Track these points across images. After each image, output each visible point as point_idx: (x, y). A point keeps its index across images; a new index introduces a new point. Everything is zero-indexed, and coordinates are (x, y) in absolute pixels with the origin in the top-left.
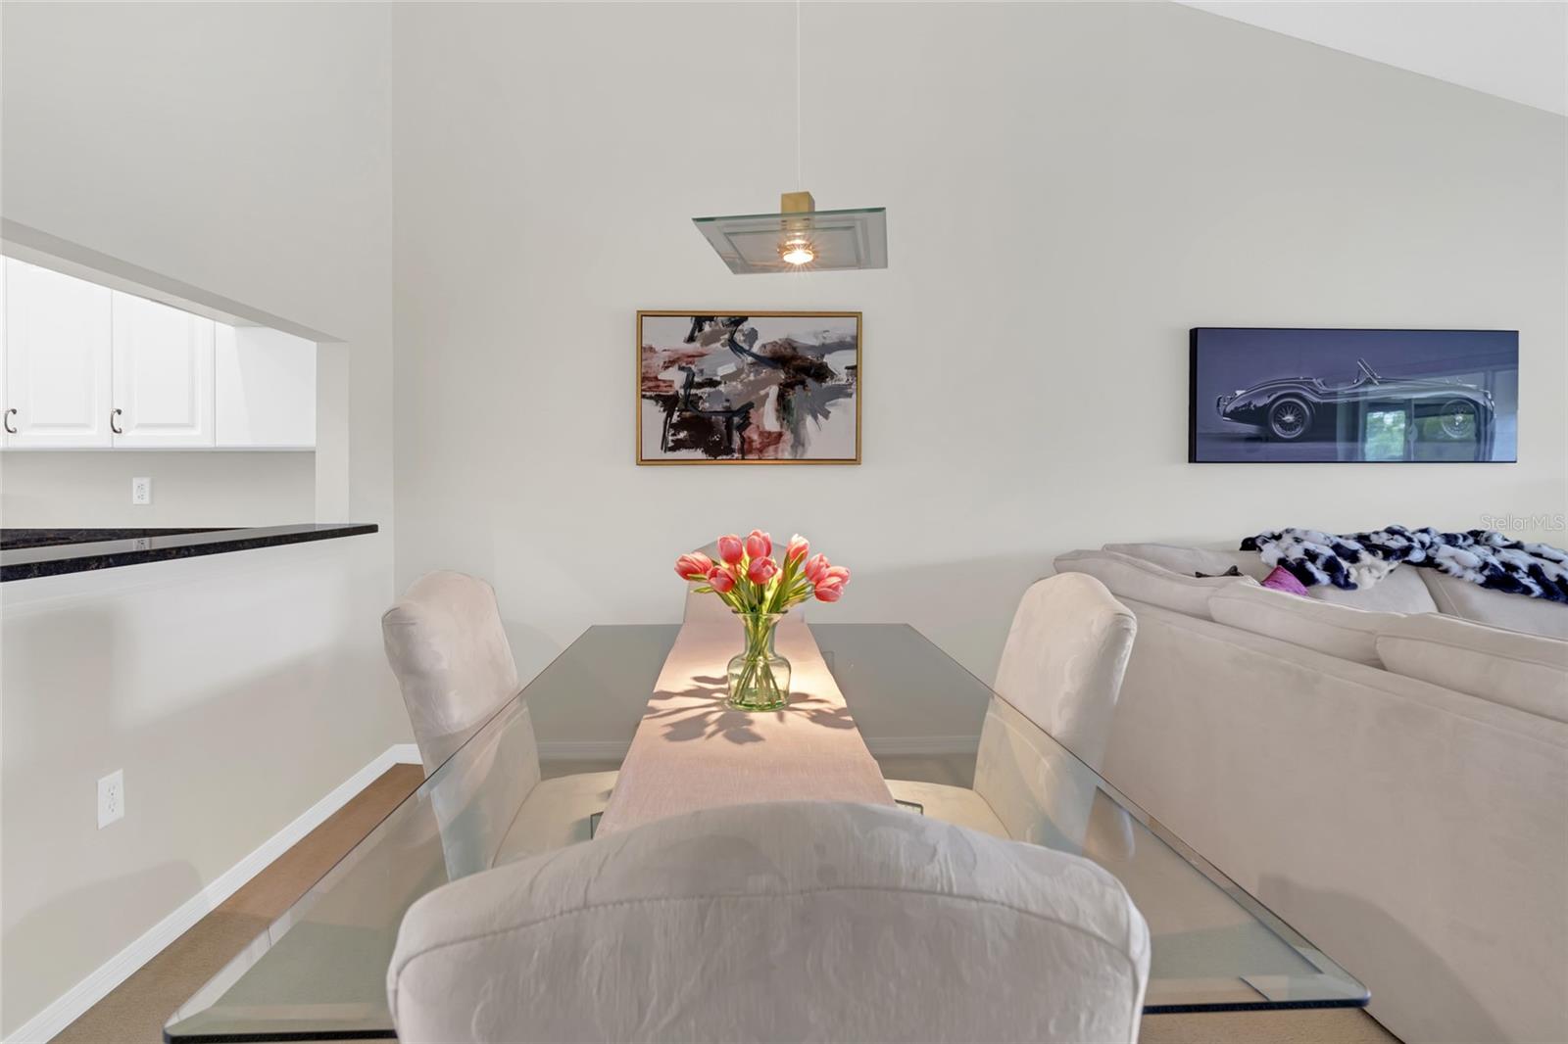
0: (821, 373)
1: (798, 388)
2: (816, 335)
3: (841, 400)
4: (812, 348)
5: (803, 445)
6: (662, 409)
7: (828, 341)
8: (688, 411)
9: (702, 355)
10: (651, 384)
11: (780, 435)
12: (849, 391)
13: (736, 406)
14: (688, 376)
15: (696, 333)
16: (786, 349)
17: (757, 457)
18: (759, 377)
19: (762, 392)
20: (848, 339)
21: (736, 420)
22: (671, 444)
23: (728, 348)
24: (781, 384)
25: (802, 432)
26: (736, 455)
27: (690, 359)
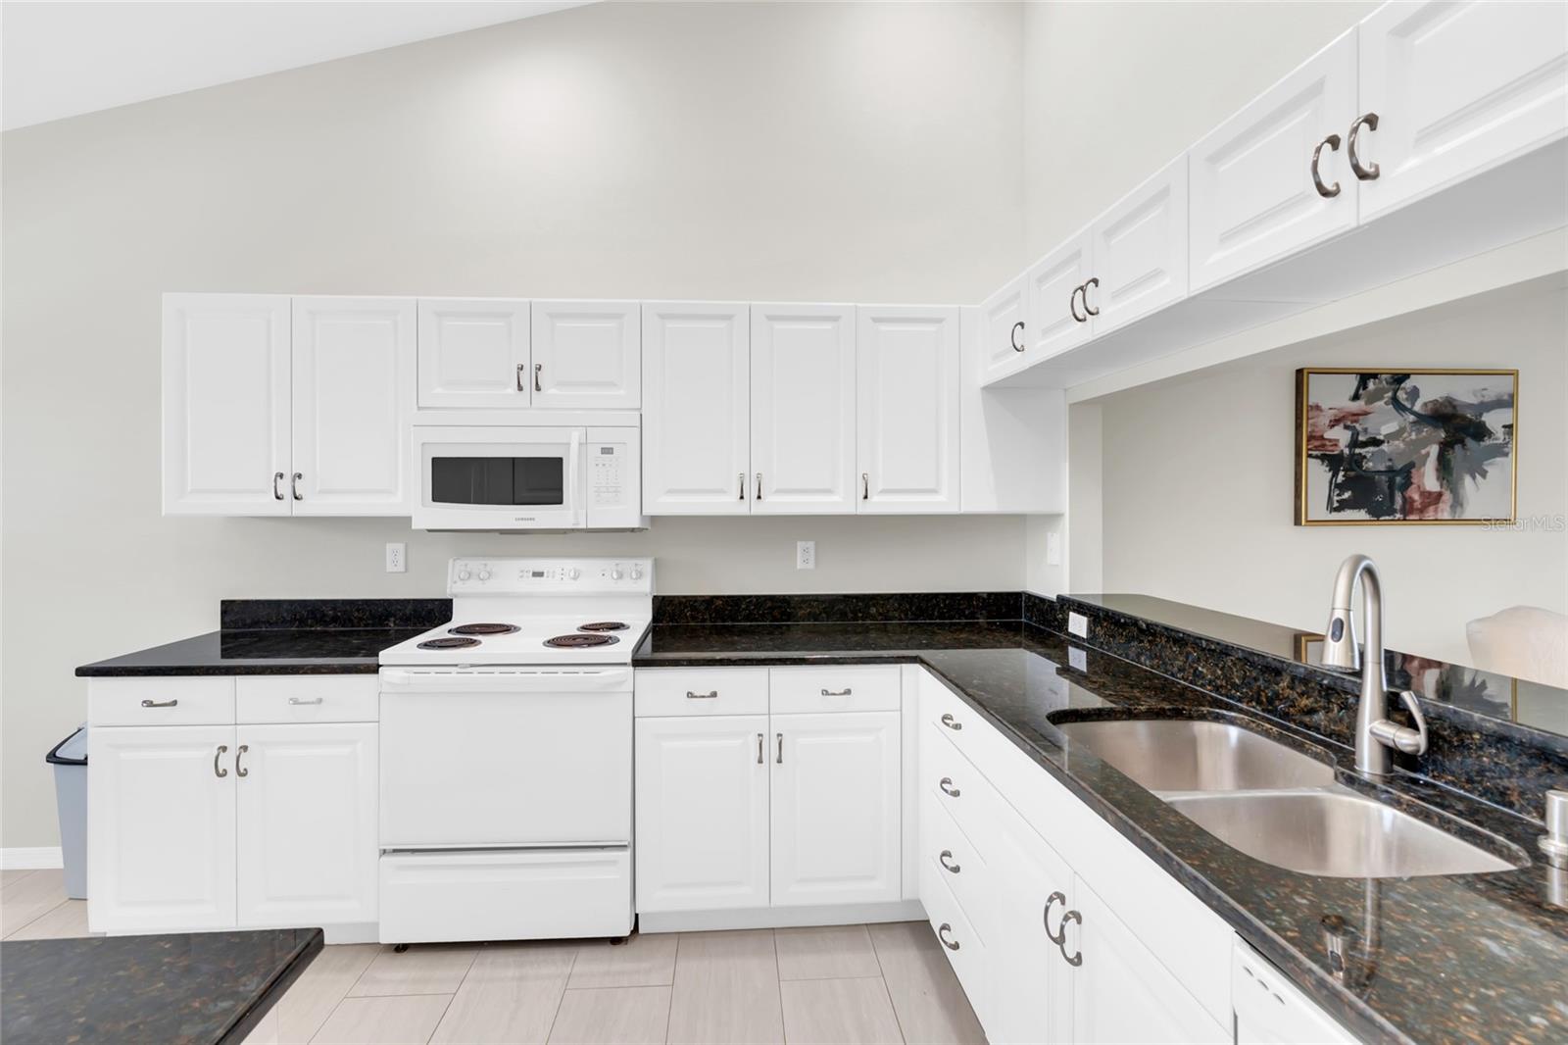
0: (1480, 432)
1: (1458, 447)
2: (1475, 394)
3: (1498, 459)
4: (1471, 406)
5: (1462, 505)
6: (1327, 469)
7: (1486, 400)
8: (1353, 470)
9: (1366, 414)
10: (1317, 443)
11: (1440, 495)
12: (1506, 450)
13: (1399, 465)
14: (1353, 435)
15: (1361, 391)
16: (1446, 407)
17: (1417, 518)
18: (1420, 436)
19: (1423, 452)
20: (1506, 397)
21: (1398, 479)
22: (1336, 505)
23: (1391, 406)
24: (1442, 443)
25: (1461, 491)
26: (1398, 516)
27: (1356, 418)
